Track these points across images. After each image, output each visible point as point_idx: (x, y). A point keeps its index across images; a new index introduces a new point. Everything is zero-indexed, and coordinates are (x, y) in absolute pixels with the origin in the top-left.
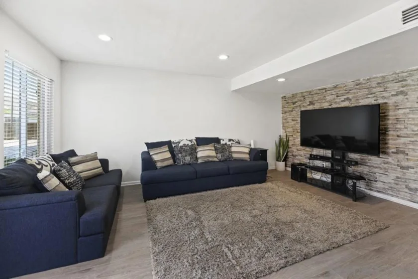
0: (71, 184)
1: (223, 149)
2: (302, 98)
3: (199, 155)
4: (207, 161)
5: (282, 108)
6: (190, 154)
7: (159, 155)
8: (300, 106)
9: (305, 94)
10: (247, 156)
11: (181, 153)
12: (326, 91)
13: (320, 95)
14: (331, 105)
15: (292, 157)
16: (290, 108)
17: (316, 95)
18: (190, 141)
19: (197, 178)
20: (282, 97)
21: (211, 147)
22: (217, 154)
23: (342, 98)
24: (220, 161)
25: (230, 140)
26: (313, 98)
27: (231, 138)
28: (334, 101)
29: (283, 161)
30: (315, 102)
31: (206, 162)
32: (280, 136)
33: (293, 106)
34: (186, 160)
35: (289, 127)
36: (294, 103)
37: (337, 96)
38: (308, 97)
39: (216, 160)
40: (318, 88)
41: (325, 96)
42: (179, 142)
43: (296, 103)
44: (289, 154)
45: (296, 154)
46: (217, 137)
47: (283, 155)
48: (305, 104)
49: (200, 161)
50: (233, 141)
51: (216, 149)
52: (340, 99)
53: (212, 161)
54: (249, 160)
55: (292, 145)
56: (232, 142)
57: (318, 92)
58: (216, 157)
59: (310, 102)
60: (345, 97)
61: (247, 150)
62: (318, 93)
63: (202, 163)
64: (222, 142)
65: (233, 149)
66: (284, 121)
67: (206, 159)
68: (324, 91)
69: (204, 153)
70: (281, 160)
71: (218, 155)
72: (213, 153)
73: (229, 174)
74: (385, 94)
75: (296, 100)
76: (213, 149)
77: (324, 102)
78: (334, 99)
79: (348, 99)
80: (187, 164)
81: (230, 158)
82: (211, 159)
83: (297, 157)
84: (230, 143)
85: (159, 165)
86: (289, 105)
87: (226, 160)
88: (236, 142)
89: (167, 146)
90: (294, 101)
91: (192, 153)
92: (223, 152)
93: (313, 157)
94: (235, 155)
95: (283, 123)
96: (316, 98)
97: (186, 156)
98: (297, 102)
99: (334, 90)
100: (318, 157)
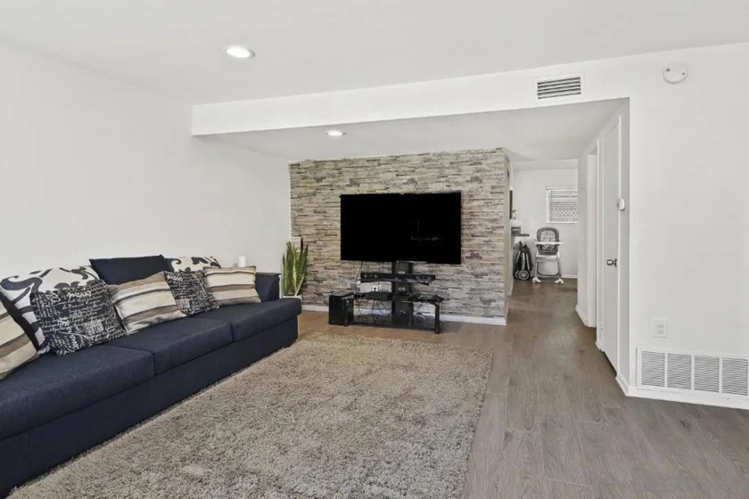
1: (190, 285)
2: (336, 172)
3: (127, 309)
4: (156, 321)
5: (292, 187)
6: (99, 312)
8: (331, 186)
9: (340, 165)
10: (252, 294)
11: (65, 314)
12: (379, 165)
13: (369, 169)
14: (387, 188)
15: (315, 283)
16: (311, 188)
17: (363, 169)
19: (155, 375)
20: (292, 165)
21: (156, 282)
22: (176, 298)
23: (405, 179)
24: (190, 316)
25: (196, 261)
26: (356, 172)
27: (197, 255)
28: (393, 182)
29: (298, 294)
30: (361, 181)
31: (152, 326)
33: (315, 185)
34: (91, 332)
35: (307, 226)
36: (319, 180)
37: (397, 175)
38: (348, 171)
39: (179, 314)
40: (365, 157)
41: (377, 173)
43: (324, 180)
45: (324, 275)
46: (158, 254)
48: (341, 184)
49: (133, 327)
50: (203, 260)
51: (173, 287)
52: (401, 180)
53: (166, 322)
54: (260, 301)
55: (315, 259)
56: (201, 264)
57: (366, 164)
58: (178, 308)
59: (351, 180)
60: (409, 177)
61: (251, 280)
62: (366, 167)
64: (176, 267)
65: (213, 281)
66: (297, 214)
67: (153, 319)
68: (376, 164)
70: (294, 291)
71: (182, 301)
72: (168, 299)
74: (459, 179)
75: (323, 174)
77: (376, 183)
78: (392, 179)
79: (412, 181)
81: (211, 304)
82: (165, 316)
83: (325, 283)
84: (197, 268)
86: (306, 183)
87: (202, 311)
88: (212, 264)
90: (319, 175)
92: (192, 292)
93: (366, 278)
94: (220, 296)
95: (294, 218)
96: (362, 173)
97: (86, 320)
98: (325, 178)
99: (392, 165)
100: (376, 276)
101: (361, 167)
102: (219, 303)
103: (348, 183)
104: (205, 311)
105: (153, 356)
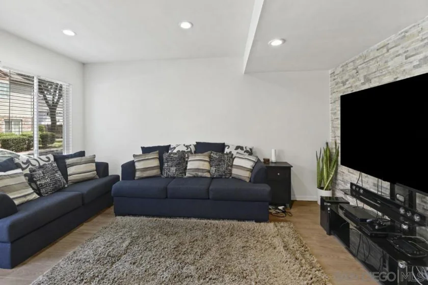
1: (220, 161)
2: (355, 71)
3: (190, 166)
4: (196, 175)
5: (331, 94)
6: (177, 164)
7: (142, 163)
8: (351, 87)
9: (358, 63)
10: (246, 175)
12: (388, 51)
13: (378, 59)
17: (373, 62)
18: (187, 146)
19: (167, 197)
20: (331, 74)
21: (205, 156)
22: (211, 166)
23: (416, 60)
24: (212, 178)
25: (237, 148)
26: (368, 68)
27: (241, 145)
28: (402, 69)
30: (373, 75)
32: (327, 144)
33: (343, 88)
34: (171, 171)
36: (344, 83)
37: (406, 58)
38: (363, 68)
39: (208, 175)
40: (376, 46)
41: (386, 62)
42: (175, 148)
43: (347, 83)
45: (348, 178)
46: (223, 142)
47: (328, 179)
48: (357, 83)
49: (187, 175)
50: (242, 148)
51: (211, 161)
53: (201, 177)
54: (248, 180)
56: (239, 151)
57: (377, 54)
58: (209, 171)
59: (365, 77)
60: (421, 56)
61: (249, 165)
62: (376, 58)
63: (190, 177)
64: (227, 150)
65: (236, 162)
67: (194, 173)
68: (385, 50)
69: (197, 164)
70: (324, 186)
71: (212, 168)
72: (206, 166)
73: (209, 199)
75: (347, 76)
76: (207, 159)
78: (401, 65)
80: (171, 177)
81: (226, 175)
82: (200, 174)
84: (234, 153)
85: (138, 174)
86: (338, 88)
87: (220, 177)
89: (158, 151)
90: (345, 78)
91: (179, 163)
92: (219, 165)
94: (235, 172)
96: (373, 67)
97: (172, 167)
98: (348, 80)
99: (401, 46)
100: (362, 191)
101: (373, 59)
102: (233, 176)
103: (362, 81)
104: (222, 178)
105: (166, 189)
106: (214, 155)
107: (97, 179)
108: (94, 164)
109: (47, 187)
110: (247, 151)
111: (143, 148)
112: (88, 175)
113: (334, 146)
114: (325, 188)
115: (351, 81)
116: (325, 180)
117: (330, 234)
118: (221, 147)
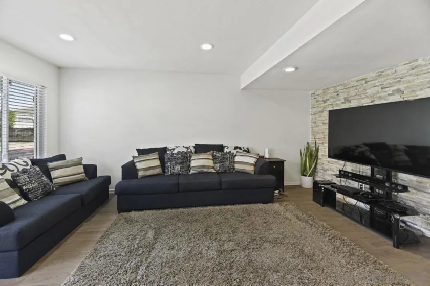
0: (29, 191)
1: (223, 158)
2: (335, 94)
3: (193, 164)
4: (201, 171)
5: (312, 108)
6: (181, 163)
7: (144, 163)
8: (332, 104)
9: (338, 88)
10: (251, 169)
11: (171, 161)
12: (366, 82)
13: (358, 87)
14: (373, 101)
15: (322, 171)
16: (320, 107)
17: (353, 89)
18: (186, 148)
19: (179, 191)
20: (311, 94)
21: (208, 155)
22: (215, 163)
23: (390, 90)
24: (217, 173)
25: (236, 148)
26: (348, 92)
27: (239, 146)
28: (379, 95)
29: (309, 176)
30: (352, 98)
31: (199, 173)
32: (308, 143)
33: (323, 105)
34: (176, 169)
35: (319, 133)
36: (325, 102)
37: (382, 88)
38: (343, 92)
39: (213, 171)
40: (356, 79)
41: (364, 90)
42: (174, 149)
44: (318, 167)
45: (327, 167)
46: (221, 143)
47: (310, 167)
48: (338, 102)
49: (192, 171)
50: (240, 148)
51: (214, 159)
52: (386, 92)
53: (207, 173)
54: (253, 173)
55: (323, 155)
56: (238, 150)
57: (356, 84)
58: (213, 168)
59: (345, 98)
60: (394, 88)
61: (252, 161)
62: (356, 86)
63: (195, 173)
64: (226, 150)
65: (237, 159)
66: (314, 125)
67: (199, 170)
68: (364, 82)
69: (199, 162)
70: (307, 174)
71: (216, 165)
72: (210, 163)
73: (221, 189)
75: (328, 97)
76: (211, 158)
77: (363, 98)
78: (378, 93)
79: (398, 91)
80: (176, 175)
81: (230, 170)
82: (205, 170)
83: (328, 172)
84: (234, 152)
85: (141, 174)
86: (319, 104)
87: (225, 172)
89: (157, 153)
90: (325, 98)
91: (183, 162)
92: (222, 162)
93: (343, 174)
94: (237, 167)
95: (312, 127)
96: (353, 92)
97: (176, 165)
98: (328, 100)
99: (378, 80)
100: (350, 175)
101: (353, 87)
102: (236, 170)
103: (343, 101)
104: (226, 172)
105: (178, 184)
106: (217, 154)
107: (86, 180)
108: (82, 167)
109: (36, 191)
110: (245, 150)
111: (138, 150)
112: (75, 177)
113: (314, 145)
114: (308, 175)
115: (332, 100)
116: (308, 170)
117: (323, 206)
118: (220, 148)
